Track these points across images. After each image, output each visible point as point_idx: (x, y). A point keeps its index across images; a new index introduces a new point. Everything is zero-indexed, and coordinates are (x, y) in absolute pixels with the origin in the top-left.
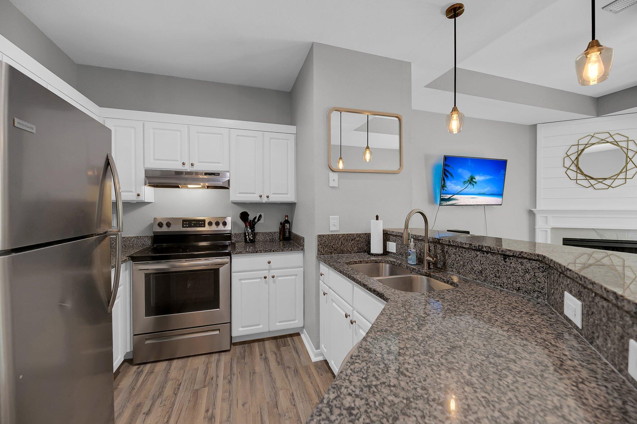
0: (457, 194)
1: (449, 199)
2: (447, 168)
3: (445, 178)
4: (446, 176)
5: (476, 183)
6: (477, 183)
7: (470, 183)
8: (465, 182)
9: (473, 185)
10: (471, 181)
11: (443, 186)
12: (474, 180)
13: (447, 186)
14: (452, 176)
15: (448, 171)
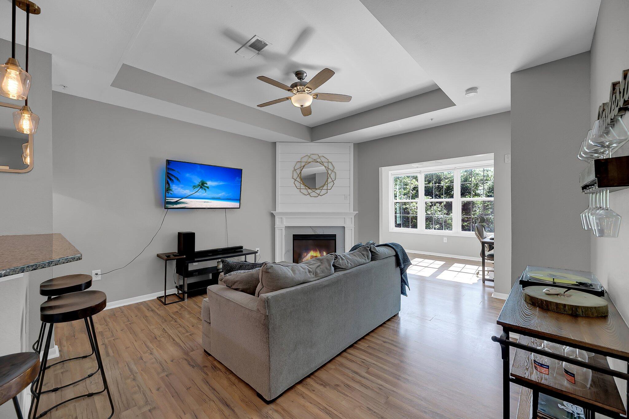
0: (186, 198)
1: (176, 203)
2: (171, 172)
3: (170, 182)
4: (171, 179)
5: (208, 188)
6: (210, 188)
7: (201, 187)
8: (194, 187)
9: (205, 189)
10: (202, 185)
11: (168, 190)
12: (205, 185)
13: (173, 190)
14: (178, 179)
15: (172, 175)
